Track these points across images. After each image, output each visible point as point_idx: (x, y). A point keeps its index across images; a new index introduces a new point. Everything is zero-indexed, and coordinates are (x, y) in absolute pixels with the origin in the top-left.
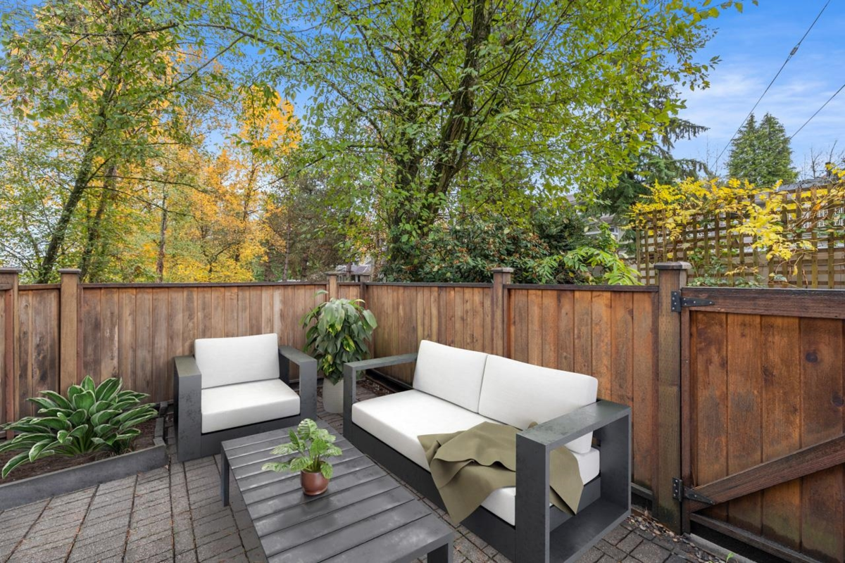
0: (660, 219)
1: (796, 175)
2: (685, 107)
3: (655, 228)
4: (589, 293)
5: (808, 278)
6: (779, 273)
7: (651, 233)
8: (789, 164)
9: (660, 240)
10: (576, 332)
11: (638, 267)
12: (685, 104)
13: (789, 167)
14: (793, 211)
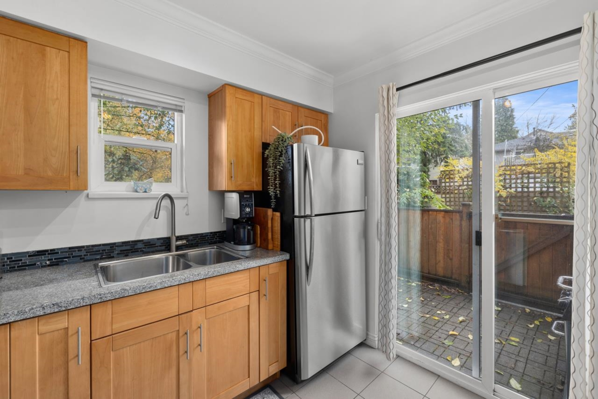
0: (452, 174)
1: (518, 132)
2: (462, 117)
3: (449, 178)
4: (435, 212)
5: (514, 204)
6: (503, 201)
7: (447, 180)
8: (513, 125)
9: (452, 184)
10: (430, 226)
11: (442, 196)
12: (462, 115)
13: (514, 126)
14: (508, 175)
